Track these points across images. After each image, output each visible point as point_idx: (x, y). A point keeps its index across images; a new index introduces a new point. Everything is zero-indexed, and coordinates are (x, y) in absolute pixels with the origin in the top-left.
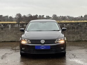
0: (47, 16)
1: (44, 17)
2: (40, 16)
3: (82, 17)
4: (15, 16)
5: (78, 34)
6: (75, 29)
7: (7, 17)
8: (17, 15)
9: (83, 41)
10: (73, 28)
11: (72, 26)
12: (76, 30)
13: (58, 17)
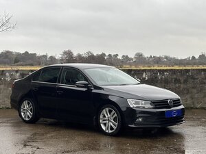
0: (124, 56)
1: (118, 57)
2: (110, 55)
3: (193, 58)
4: (60, 56)
5: (187, 93)
6: (180, 83)
7: (45, 56)
8: (65, 53)
9: (197, 108)
10: (177, 81)
11: (175, 76)
12: (182, 86)
13: (145, 58)
